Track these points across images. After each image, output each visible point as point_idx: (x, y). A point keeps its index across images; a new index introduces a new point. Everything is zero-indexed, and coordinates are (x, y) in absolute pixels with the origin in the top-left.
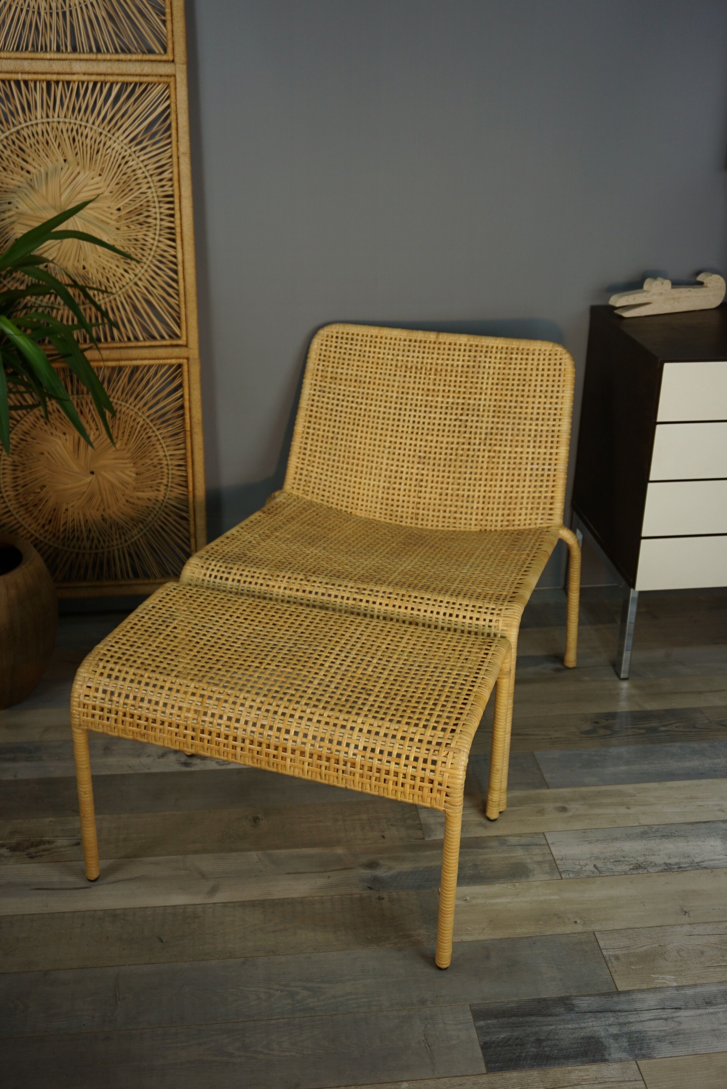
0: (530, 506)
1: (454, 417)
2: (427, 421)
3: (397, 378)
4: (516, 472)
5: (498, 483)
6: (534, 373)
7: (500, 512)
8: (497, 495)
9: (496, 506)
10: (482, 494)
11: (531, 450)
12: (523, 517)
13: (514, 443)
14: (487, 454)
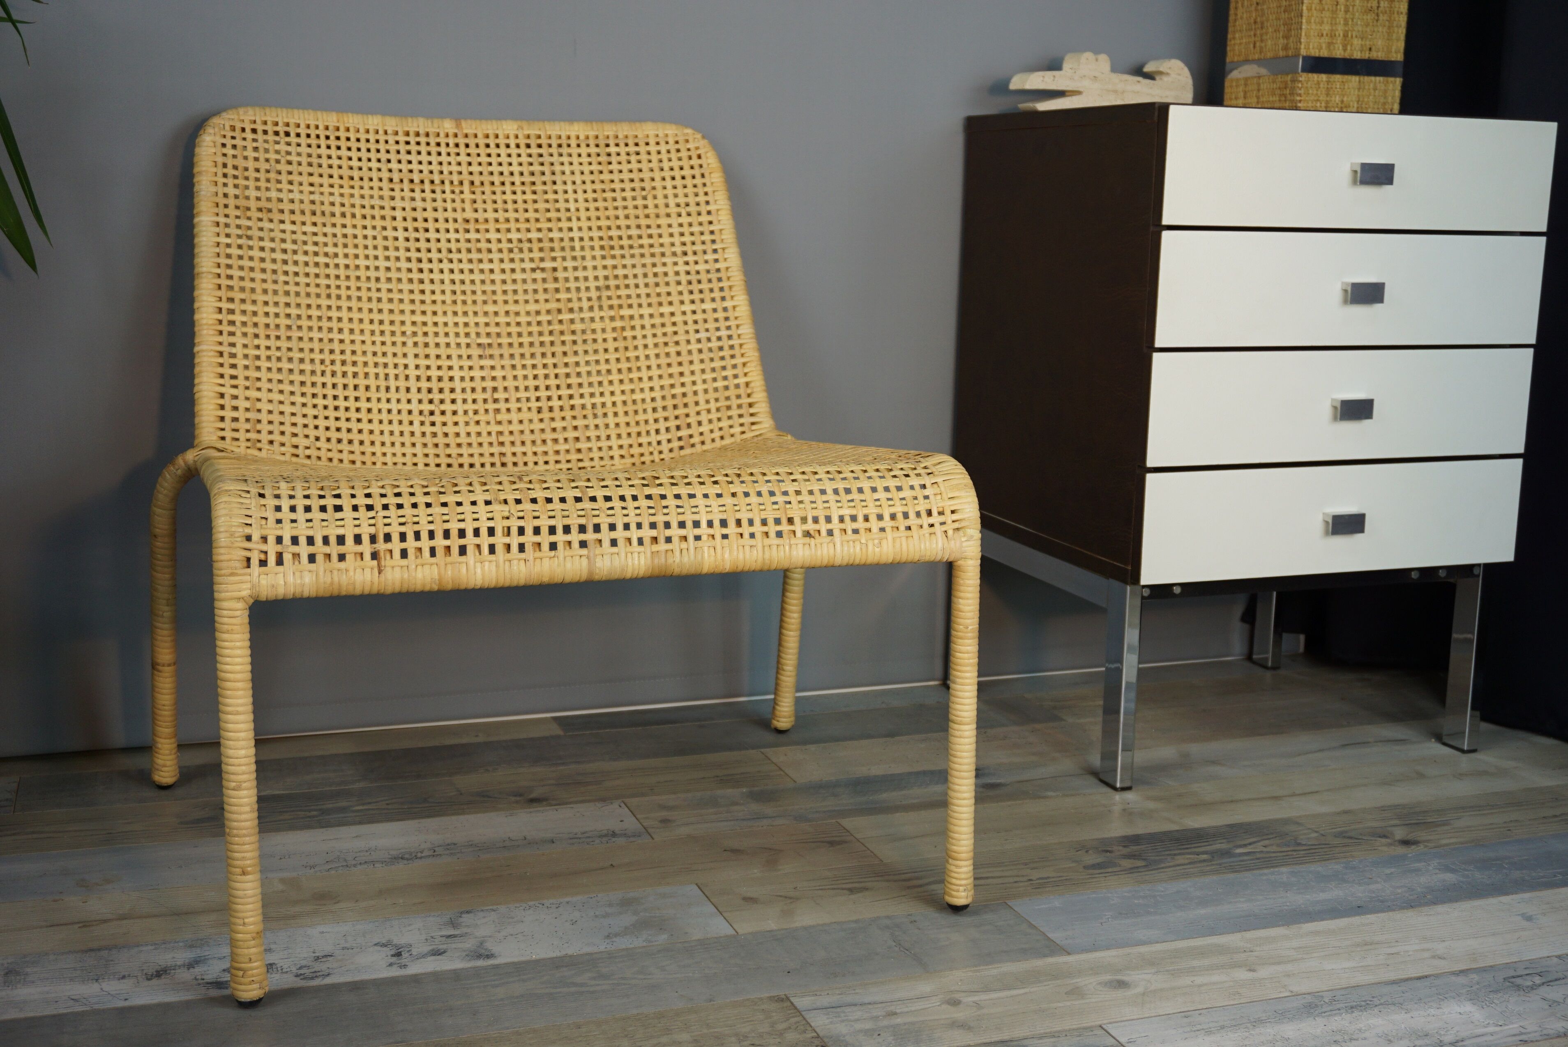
0: (713, 406)
1: (528, 265)
2: (477, 277)
3: (398, 203)
4: (672, 349)
5: (644, 374)
6: (657, 175)
7: (662, 425)
8: (648, 395)
9: (650, 416)
10: (619, 398)
11: (688, 308)
12: (705, 428)
13: (654, 300)
14: (609, 325)
